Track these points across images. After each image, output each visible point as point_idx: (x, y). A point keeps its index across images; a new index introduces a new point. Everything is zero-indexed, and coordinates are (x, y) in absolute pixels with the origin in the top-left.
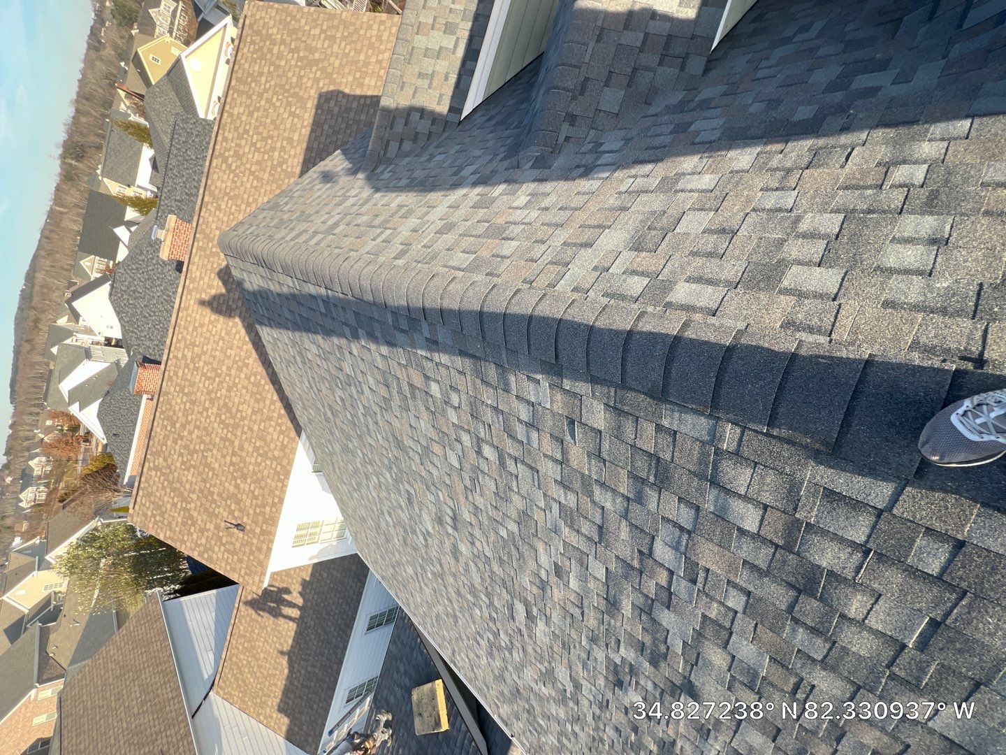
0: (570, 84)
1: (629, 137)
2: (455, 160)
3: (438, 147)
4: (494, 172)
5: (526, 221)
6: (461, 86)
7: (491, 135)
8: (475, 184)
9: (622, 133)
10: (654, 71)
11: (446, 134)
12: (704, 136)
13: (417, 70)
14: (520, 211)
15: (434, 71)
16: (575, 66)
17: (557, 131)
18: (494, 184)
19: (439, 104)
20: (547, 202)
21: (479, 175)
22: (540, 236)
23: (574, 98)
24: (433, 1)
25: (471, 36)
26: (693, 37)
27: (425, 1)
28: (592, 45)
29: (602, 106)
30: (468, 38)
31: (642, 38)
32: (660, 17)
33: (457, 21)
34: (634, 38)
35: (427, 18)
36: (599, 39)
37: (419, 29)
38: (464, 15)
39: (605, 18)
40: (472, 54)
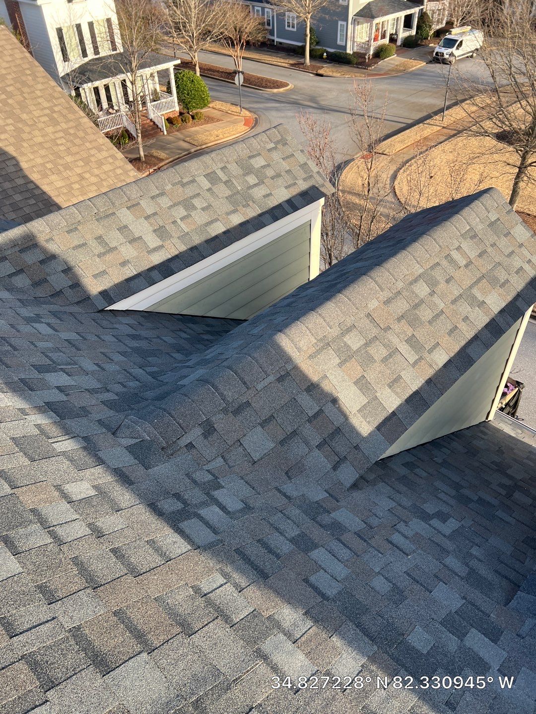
10: (310, 450)
13: (100, 231)
15: (115, 248)
17: (185, 430)
24: (165, 202)
25: (177, 256)
26: (357, 447)
27: (158, 195)
28: (271, 378)
29: (245, 442)
30: (173, 255)
31: (316, 411)
32: (339, 407)
33: (174, 234)
34: (310, 405)
35: (148, 207)
36: (281, 379)
37: (133, 206)
38: (184, 237)
39: (296, 368)
40: (166, 269)
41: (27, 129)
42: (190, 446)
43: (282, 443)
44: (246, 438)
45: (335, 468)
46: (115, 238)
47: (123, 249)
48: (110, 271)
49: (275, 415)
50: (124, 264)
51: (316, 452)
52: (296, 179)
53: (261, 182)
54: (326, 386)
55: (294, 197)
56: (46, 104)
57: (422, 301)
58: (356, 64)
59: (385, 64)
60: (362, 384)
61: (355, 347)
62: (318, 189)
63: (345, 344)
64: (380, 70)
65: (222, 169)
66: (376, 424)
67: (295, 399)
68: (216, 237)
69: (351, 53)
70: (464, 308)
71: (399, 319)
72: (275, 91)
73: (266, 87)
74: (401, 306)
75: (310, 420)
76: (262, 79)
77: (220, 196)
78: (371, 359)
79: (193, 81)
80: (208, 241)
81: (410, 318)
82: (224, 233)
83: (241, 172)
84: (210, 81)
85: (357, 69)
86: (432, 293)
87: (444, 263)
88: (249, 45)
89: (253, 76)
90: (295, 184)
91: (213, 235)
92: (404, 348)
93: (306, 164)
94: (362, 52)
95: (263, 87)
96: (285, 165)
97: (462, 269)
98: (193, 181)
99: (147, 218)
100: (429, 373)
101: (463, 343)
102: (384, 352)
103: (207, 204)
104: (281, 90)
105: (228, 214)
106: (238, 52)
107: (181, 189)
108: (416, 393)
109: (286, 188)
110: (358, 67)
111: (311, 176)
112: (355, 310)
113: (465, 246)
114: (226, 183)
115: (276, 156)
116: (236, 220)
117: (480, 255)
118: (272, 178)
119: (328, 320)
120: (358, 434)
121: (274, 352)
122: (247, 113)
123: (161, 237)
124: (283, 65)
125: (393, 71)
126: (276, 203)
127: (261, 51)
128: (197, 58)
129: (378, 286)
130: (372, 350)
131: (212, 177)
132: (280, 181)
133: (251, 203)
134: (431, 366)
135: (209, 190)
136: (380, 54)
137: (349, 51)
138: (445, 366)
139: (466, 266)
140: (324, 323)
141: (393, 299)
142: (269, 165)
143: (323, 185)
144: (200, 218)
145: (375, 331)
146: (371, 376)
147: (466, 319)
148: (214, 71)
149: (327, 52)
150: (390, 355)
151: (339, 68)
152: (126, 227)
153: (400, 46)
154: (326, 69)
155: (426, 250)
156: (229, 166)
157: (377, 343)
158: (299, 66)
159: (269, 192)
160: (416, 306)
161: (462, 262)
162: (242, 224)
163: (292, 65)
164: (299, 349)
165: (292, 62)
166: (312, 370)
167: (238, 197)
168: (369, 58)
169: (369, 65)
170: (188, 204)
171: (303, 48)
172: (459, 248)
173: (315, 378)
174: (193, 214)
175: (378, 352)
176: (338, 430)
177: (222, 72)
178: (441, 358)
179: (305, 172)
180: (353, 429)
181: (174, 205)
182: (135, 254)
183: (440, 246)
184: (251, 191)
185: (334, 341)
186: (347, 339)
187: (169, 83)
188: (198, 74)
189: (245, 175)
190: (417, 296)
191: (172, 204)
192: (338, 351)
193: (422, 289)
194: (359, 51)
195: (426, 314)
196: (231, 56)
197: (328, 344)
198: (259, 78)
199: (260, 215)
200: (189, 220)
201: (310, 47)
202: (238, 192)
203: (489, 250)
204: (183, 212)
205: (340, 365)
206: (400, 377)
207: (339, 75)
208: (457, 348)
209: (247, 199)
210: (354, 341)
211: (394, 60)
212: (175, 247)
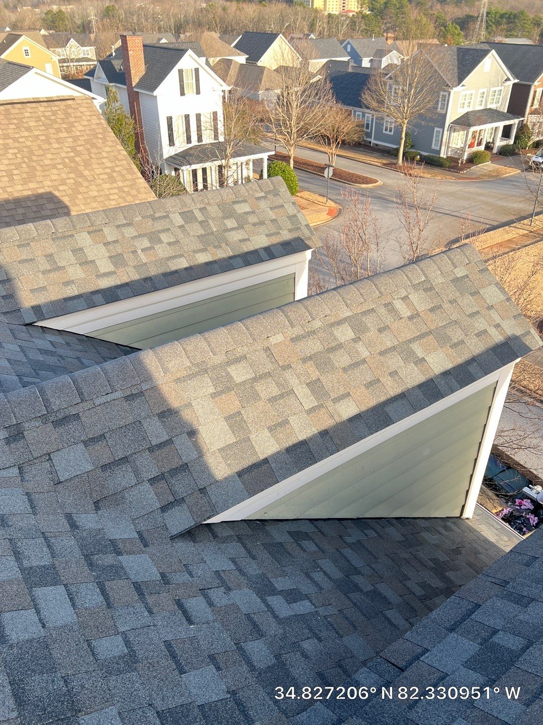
0: (56, 402)
13: (52, 250)
15: (64, 268)
16: (81, 394)
23: (43, 419)
24: (130, 232)
25: (127, 284)
26: (203, 491)
27: (124, 225)
28: (118, 394)
29: (56, 458)
30: (123, 282)
31: (163, 440)
32: (196, 441)
33: (130, 263)
34: (156, 432)
35: (110, 234)
36: (129, 398)
37: (95, 232)
38: (139, 266)
39: (155, 388)
40: (111, 295)
41: (85, 184)
43: (104, 467)
44: (60, 453)
45: (164, 509)
46: (66, 258)
47: (70, 270)
48: (51, 288)
49: (107, 435)
50: (67, 283)
51: (147, 486)
52: (281, 229)
53: (240, 227)
54: (187, 415)
55: (273, 245)
56: (109, 164)
57: (340, 346)
58: (449, 167)
59: (478, 169)
60: (235, 421)
61: (238, 380)
62: (303, 241)
63: (228, 374)
64: (473, 174)
65: (200, 209)
66: (239, 468)
67: (140, 422)
68: (176, 272)
69: (445, 157)
70: (395, 362)
71: (305, 360)
72: (364, 186)
73: (355, 182)
74: (314, 346)
75: (151, 449)
76: (353, 175)
77: (192, 233)
78: (256, 396)
79: (284, 171)
80: (165, 275)
81: (321, 361)
82: (186, 269)
83: (220, 214)
84: (303, 173)
85: (449, 172)
86: (356, 340)
87: (383, 311)
88: (344, 144)
89: (345, 172)
90: (278, 233)
91: (174, 268)
92: (302, 391)
93: (295, 216)
94: (455, 157)
95: (353, 182)
96: (272, 215)
97: (403, 320)
98: (167, 217)
99: (107, 244)
100: (327, 423)
101: (383, 399)
102: (275, 391)
103: (175, 240)
104: (370, 186)
105: (195, 252)
106: (333, 150)
107: (150, 223)
108: (303, 443)
109: (267, 235)
110: (449, 171)
111: (298, 229)
112: (251, 341)
113: (414, 297)
114: (201, 223)
115: (263, 205)
116: (202, 258)
117: (432, 310)
118: (254, 225)
119: (213, 345)
120: (210, 475)
121: (132, 367)
122: (332, 204)
123: (115, 265)
124: (376, 164)
125: (486, 176)
126: (251, 248)
127: (358, 150)
128: (293, 152)
129: (288, 321)
130: (260, 387)
131: (188, 216)
132: (262, 229)
133: (223, 245)
134: (332, 416)
135: (181, 227)
136: (473, 160)
137: (443, 155)
138: (351, 420)
139: (411, 318)
140: (207, 348)
141: (304, 337)
142: (253, 212)
143: (309, 238)
144: (162, 251)
145: (269, 367)
146: (249, 414)
147: (394, 374)
148: (308, 165)
149: (421, 155)
150: (282, 396)
151: (430, 170)
152: (81, 249)
153: (496, 154)
154: (419, 170)
155: (361, 294)
156: (209, 208)
157: (270, 379)
158: (392, 166)
159: (247, 237)
160: (332, 349)
161: (405, 312)
162: (207, 264)
163: (385, 164)
164: (166, 370)
165: (385, 162)
166: (174, 396)
167: (211, 237)
168: (462, 163)
169: (462, 169)
170: (154, 238)
171: (398, 150)
172: (405, 299)
173: (175, 403)
174: (156, 247)
175: (266, 389)
176: (185, 467)
177: (316, 167)
178: (347, 410)
179: (292, 224)
180: (205, 470)
181: (140, 236)
182: (83, 275)
183: (381, 293)
184: (227, 234)
185: (214, 368)
186: (233, 370)
187: (262, 171)
188: (292, 165)
189: (224, 218)
190: (336, 339)
191: (137, 234)
192: (215, 381)
193: (345, 334)
194: (453, 156)
195: (342, 359)
196: (327, 153)
197: (206, 371)
198: (350, 174)
199: (231, 258)
200: (151, 252)
201: (404, 149)
202: (212, 233)
203: (446, 306)
204: (146, 243)
205: (213, 396)
206: (286, 422)
207: (429, 176)
208: (372, 403)
209: (220, 239)
210: (239, 374)
211: (488, 166)
212: (128, 275)
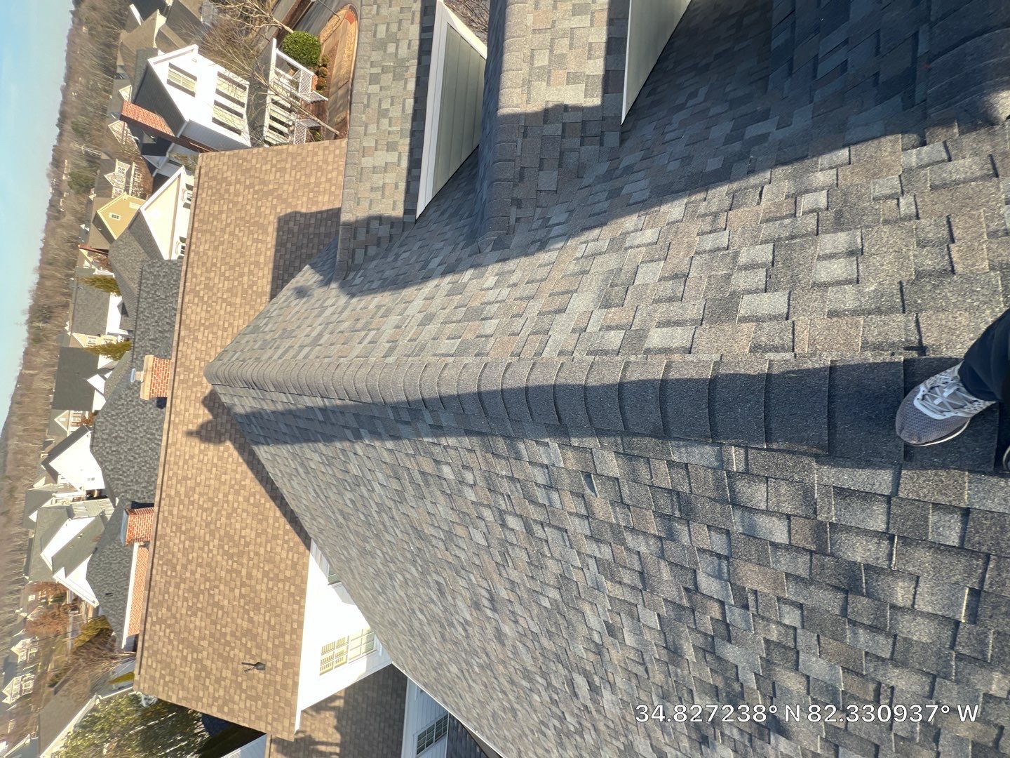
0: (508, 175)
1: (571, 208)
2: (420, 255)
3: (401, 246)
4: (459, 260)
5: (499, 299)
6: (411, 191)
7: (448, 227)
8: (444, 274)
9: (565, 206)
10: (579, 152)
11: (406, 233)
12: (637, 197)
13: (368, 185)
14: (491, 291)
15: (384, 184)
16: (510, 160)
17: (507, 216)
18: (462, 271)
19: (394, 209)
20: (514, 278)
21: (445, 266)
22: (515, 310)
23: (515, 185)
24: (372, 128)
25: (411, 149)
26: (604, 119)
27: (366, 130)
28: (520, 141)
30: (408, 151)
31: (561, 127)
32: (571, 108)
33: (396, 140)
34: (554, 129)
35: (369, 143)
36: (525, 135)
37: (364, 152)
38: (401, 134)
40: (415, 163)
41: (280, 192)
42: (518, 220)
43: (560, 166)
44: (540, 185)
45: (601, 144)
47: (387, 181)
48: (396, 198)
49: (542, 157)
50: (396, 187)
51: (583, 149)
52: (410, 8)
53: (397, 42)
55: (421, 23)
56: (268, 166)
60: (572, 79)
61: (546, 63)
63: (538, 68)
65: (372, 66)
66: (600, 91)
67: (543, 136)
68: (415, 110)
71: (555, 7)
75: (563, 137)
77: (389, 83)
78: (563, 57)
79: (296, 41)
80: (414, 119)
82: (415, 102)
83: (381, 52)
84: (301, 24)
90: (413, 12)
91: (411, 111)
92: (576, 22)
96: (396, 9)
98: (369, 96)
99: (376, 149)
100: (604, 16)
102: (566, 41)
103: (390, 99)
107: (370, 110)
108: (608, 41)
109: (411, 23)
112: (523, 39)
114: (383, 72)
115: (385, 11)
116: (412, 85)
118: (399, 29)
119: (514, 67)
120: (595, 108)
121: (506, 125)
122: (343, 12)
123: (395, 150)
126: (417, 42)
128: (278, 20)
129: (520, 4)
130: (558, 51)
131: (374, 79)
132: (405, 24)
133: (407, 64)
134: (602, 10)
135: (381, 89)
142: (388, 24)
144: (395, 112)
145: (548, 36)
146: (572, 68)
148: (294, 15)
150: (572, 38)
152: (374, 167)
156: (372, 59)
157: (556, 40)
159: (407, 41)
162: (417, 84)
167: (398, 70)
170: (383, 113)
174: (391, 115)
175: (562, 47)
176: (584, 123)
181: (378, 123)
182: (394, 174)
184: (399, 57)
186: (537, 64)
188: (291, 31)
189: (385, 51)
191: (376, 124)
192: (539, 78)
197: (529, 81)
199: (419, 63)
200: (394, 121)
202: (395, 67)
204: (385, 121)
205: (548, 84)
206: (590, 44)
209: (401, 63)
210: (542, 60)
212: (404, 145)
